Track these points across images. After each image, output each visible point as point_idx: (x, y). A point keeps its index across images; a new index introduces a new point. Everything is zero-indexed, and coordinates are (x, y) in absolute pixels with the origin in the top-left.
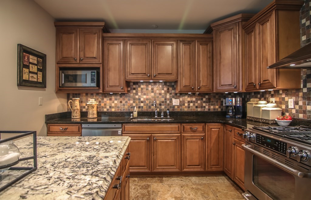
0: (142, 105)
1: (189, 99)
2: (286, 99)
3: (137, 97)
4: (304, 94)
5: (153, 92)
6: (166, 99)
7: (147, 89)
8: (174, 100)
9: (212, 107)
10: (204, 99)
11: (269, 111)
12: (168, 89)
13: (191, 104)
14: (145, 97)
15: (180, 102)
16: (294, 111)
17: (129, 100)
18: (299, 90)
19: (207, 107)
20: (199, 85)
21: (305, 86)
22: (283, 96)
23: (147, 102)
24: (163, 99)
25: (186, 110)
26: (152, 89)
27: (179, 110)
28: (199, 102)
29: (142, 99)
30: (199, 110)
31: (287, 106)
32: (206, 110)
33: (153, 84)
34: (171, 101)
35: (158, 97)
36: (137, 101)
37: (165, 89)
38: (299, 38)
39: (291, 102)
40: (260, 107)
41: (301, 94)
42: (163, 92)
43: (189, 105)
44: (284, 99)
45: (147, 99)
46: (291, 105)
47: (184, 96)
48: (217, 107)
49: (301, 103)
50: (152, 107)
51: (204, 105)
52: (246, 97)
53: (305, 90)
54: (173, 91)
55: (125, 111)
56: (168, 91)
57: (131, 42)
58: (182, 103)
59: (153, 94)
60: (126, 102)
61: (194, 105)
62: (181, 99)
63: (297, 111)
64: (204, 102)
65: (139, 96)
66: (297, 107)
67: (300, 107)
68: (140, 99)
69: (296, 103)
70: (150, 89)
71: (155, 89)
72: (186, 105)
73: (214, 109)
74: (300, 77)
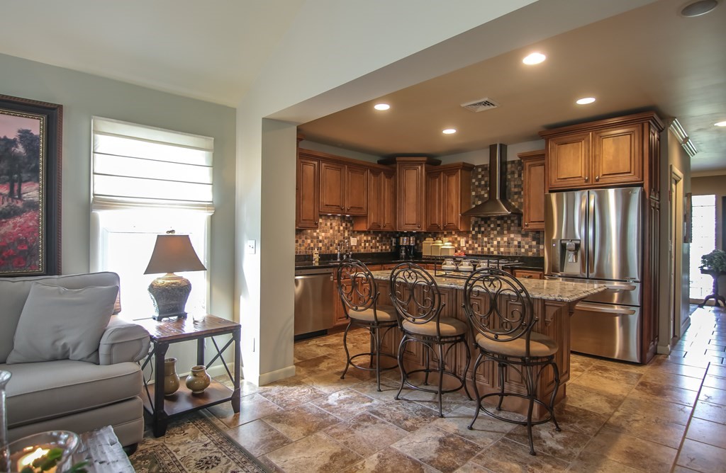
0: (320, 245)
1: (365, 238)
2: (459, 239)
3: (315, 234)
4: (473, 235)
5: (331, 228)
6: (344, 238)
7: (326, 225)
8: (352, 239)
9: (384, 247)
10: (378, 239)
11: (448, 249)
12: (346, 225)
13: (367, 244)
14: (323, 234)
15: (358, 241)
16: (465, 249)
17: (306, 239)
18: (469, 232)
19: (380, 247)
20: (384, 223)
21: (473, 229)
22: (456, 236)
23: (326, 241)
24: (341, 238)
25: (362, 251)
26: (331, 224)
27: (356, 252)
28: (374, 241)
29: (320, 238)
30: (374, 250)
31: (459, 245)
32: (379, 251)
33: (332, 218)
34: (349, 241)
35: (336, 235)
36: (315, 240)
37: (344, 225)
38: (470, 194)
39: (462, 241)
40: (439, 246)
41: (470, 235)
42: (341, 228)
43: (365, 244)
44: (456, 239)
45: (326, 238)
46: (463, 244)
47: (361, 234)
48: (388, 247)
49: (470, 242)
50: (331, 248)
51: (378, 244)
52: (420, 237)
53: (474, 233)
54: (351, 228)
55: (301, 254)
56: (346, 228)
57: (326, 165)
58: (359, 243)
59: (331, 231)
60: (303, 241)
61: (369, 245)
62: (358, 238)
63: (467, 248)
64: (378, 241)
65: (318, 233)
66: (468, 245)
67: (470, 245)
68: (318, 238)
69: (467, 242)
70: (329, 224)
71: (334, 224)
72: (363, 245)
73: (386, 250)
74: (470, 223)
